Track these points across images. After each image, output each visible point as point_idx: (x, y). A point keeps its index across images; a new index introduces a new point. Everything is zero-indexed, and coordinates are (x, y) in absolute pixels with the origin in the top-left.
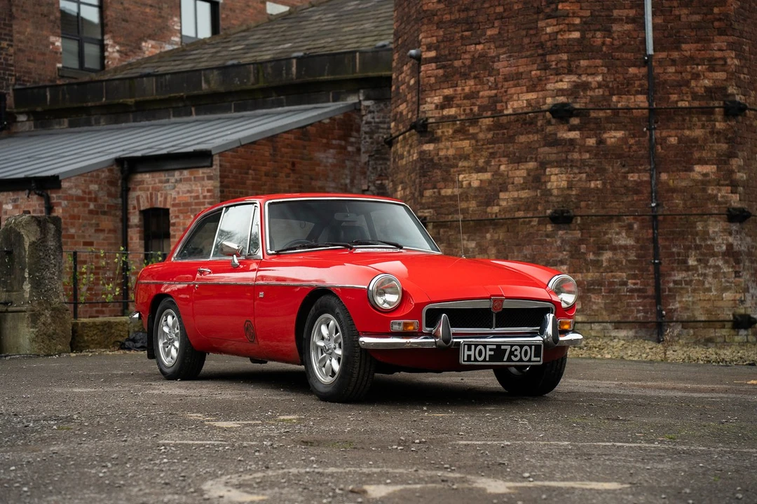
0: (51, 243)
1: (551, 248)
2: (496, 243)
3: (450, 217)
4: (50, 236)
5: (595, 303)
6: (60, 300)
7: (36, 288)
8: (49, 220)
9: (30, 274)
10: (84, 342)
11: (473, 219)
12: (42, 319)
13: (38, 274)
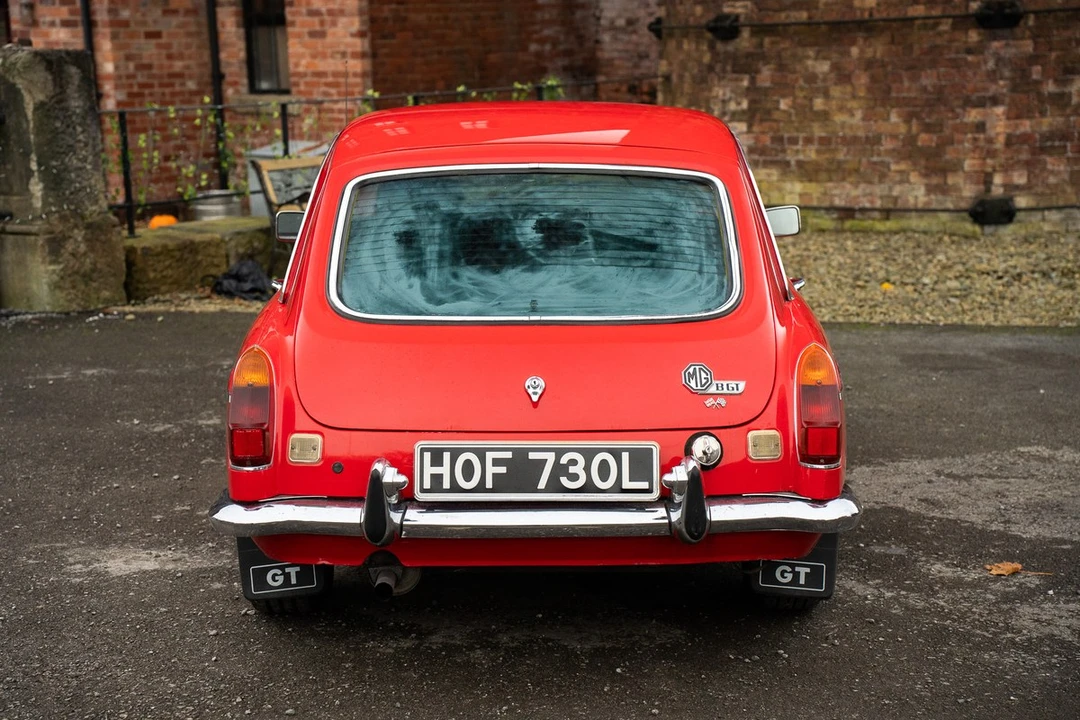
0: (76, 104)
1: (975, 74)
2: (869, 65)
3: (783, 15)
4: (72, 90)
5: (1052, 172)
6: (101, 207)
7: (53, 189)
8: (68, 59)
9: (39, 164)
10: (149, 281)
11: (826, 19)
12: (70, 246)
13: (54, 163)
